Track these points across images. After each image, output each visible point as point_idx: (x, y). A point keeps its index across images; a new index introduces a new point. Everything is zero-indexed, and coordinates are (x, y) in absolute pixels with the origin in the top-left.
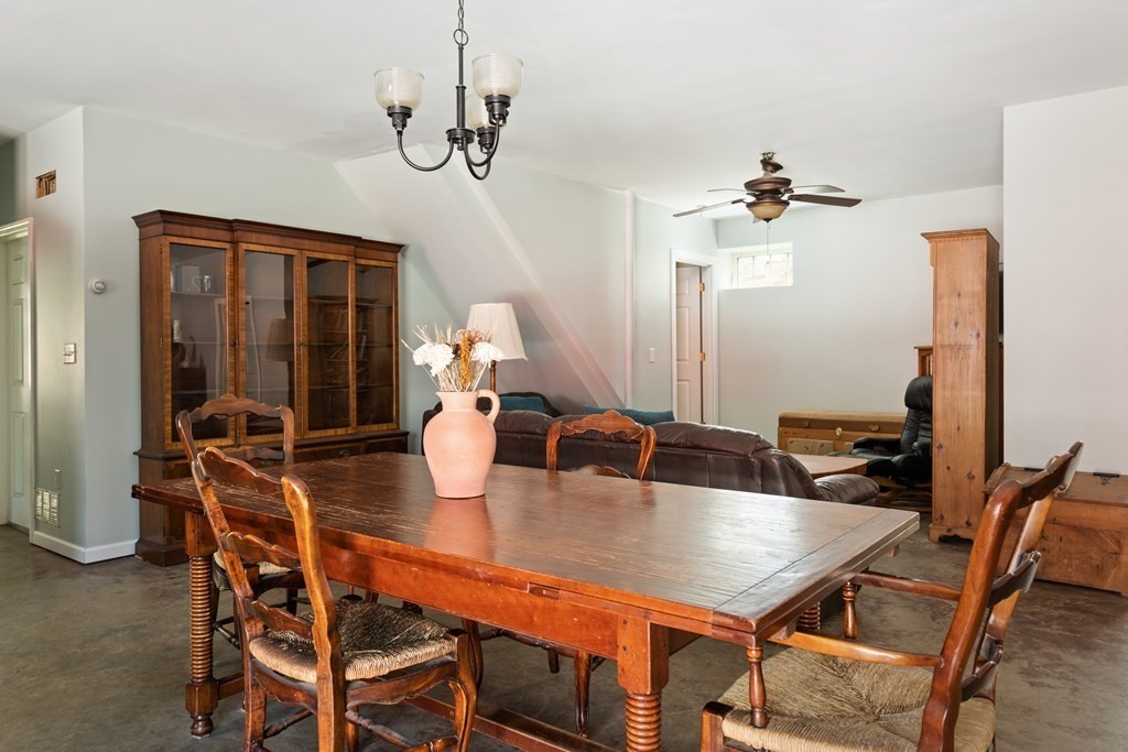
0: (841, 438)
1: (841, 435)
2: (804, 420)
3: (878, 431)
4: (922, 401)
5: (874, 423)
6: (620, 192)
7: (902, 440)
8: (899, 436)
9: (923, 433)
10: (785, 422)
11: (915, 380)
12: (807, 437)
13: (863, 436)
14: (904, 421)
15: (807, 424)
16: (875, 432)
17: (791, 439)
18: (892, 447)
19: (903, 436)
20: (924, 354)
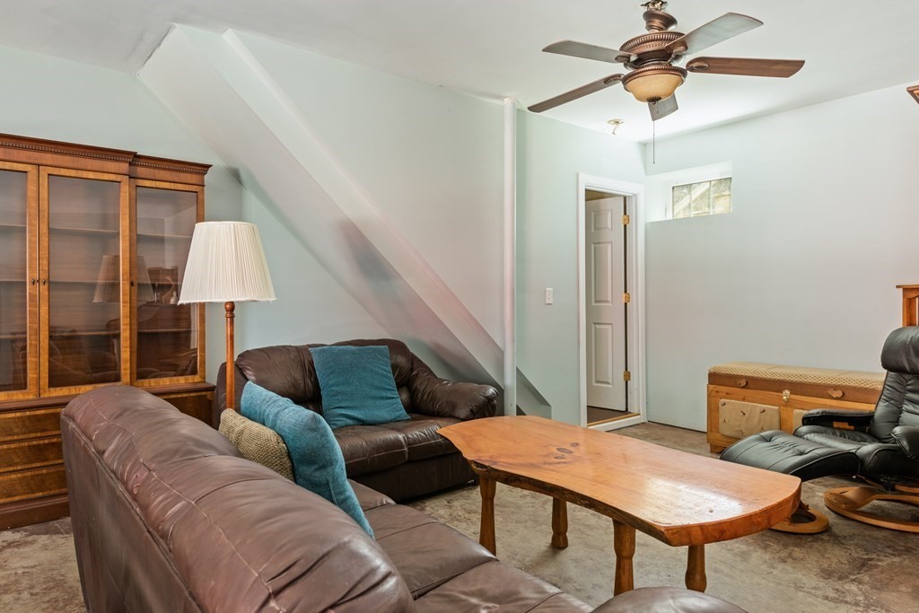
0: (788, 403)
1: (789, 400)
2: (741, 377)
3: (842, 398)
4: (909, 361)
5: (836, 388)
6: (497, 102)
7: (877, 415)
8: (872, 407)
9: (910, 407)
10: (715, 378)
11: (898, 331)
12: (744, 400)
13: (818, 406)
14: (880, 387)
15: (744, 383)
16: (837, 399)
17: (723, 400)
18: (861, 425)
19: (880, 410)
20: (913, 295)
